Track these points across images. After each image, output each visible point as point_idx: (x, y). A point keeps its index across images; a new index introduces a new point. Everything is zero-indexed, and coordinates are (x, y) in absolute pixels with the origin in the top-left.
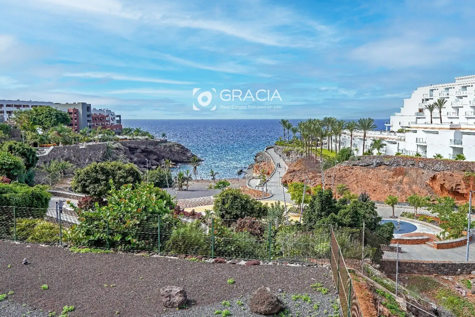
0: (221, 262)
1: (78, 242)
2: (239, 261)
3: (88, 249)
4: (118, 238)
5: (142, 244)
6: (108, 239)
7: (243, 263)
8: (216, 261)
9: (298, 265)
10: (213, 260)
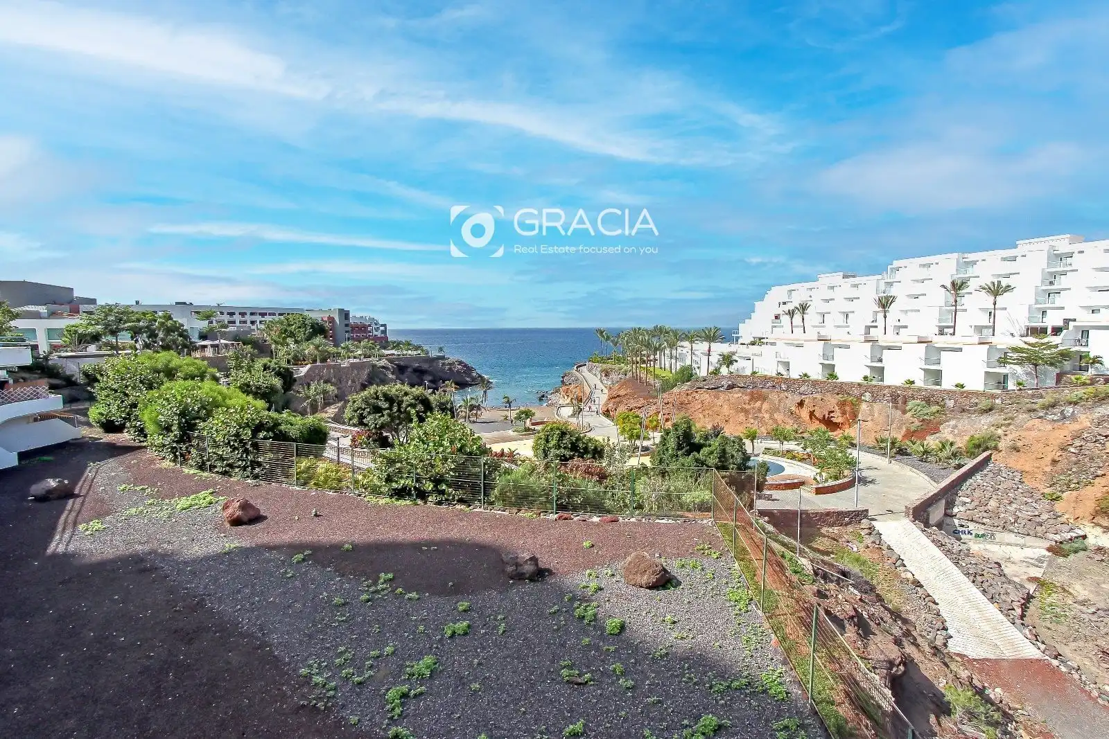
0: (566, 519)
1: (375, 491)
2: (590, 517)
3: (388, 500)
4: (429, 486)
5: (459, 494)
6: (415, 487)
7: (596, 519)
8: (560, 518)
9: (670, 521)
10: (556, 516)
